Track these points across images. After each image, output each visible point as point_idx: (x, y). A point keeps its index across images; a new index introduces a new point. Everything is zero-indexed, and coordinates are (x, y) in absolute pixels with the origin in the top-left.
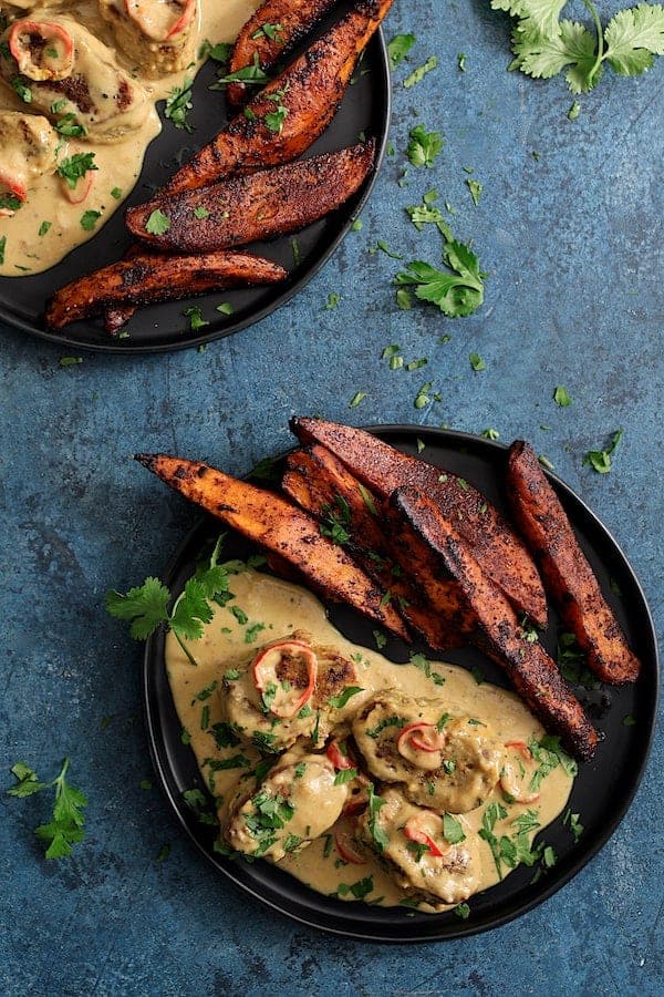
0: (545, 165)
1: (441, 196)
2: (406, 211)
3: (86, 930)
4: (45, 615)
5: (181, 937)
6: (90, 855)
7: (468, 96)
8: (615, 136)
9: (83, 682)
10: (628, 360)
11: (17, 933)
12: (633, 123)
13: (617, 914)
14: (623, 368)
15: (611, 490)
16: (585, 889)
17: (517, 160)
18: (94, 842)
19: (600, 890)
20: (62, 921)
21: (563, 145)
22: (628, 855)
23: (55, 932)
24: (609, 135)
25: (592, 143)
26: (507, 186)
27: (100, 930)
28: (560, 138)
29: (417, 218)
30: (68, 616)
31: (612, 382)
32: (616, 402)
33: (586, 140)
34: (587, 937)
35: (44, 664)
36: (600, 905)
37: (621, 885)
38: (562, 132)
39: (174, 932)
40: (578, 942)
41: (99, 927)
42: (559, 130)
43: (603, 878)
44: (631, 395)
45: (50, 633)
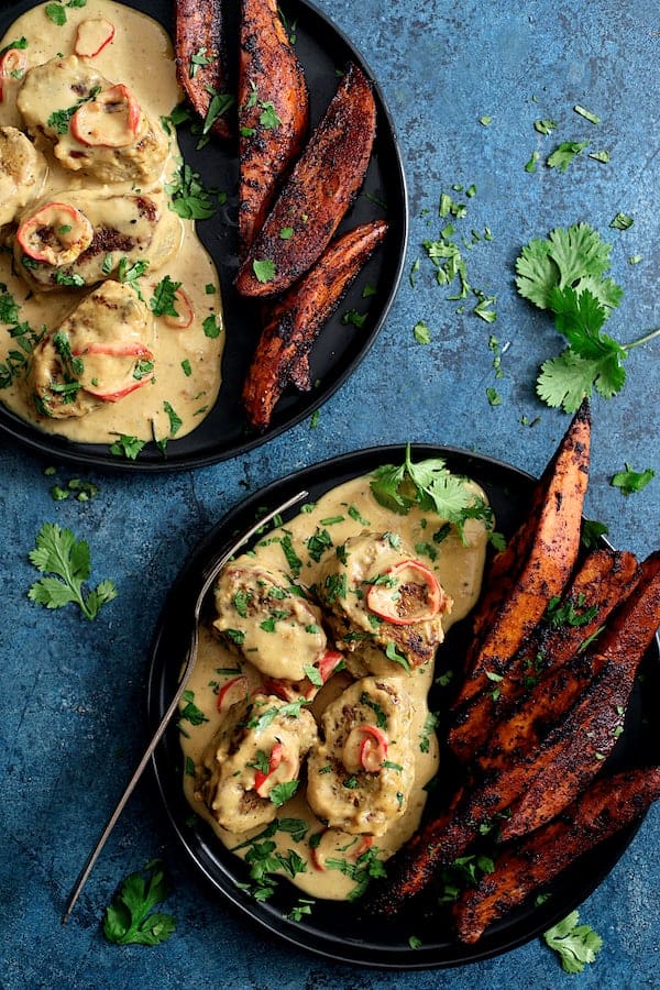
0: (562, 201)
1: (458, 231)
2: (424, 246)
3: (100, 968)
4: (60, 650)
5: (197, 974)
6: (104, 893)
7: (486, 132)
8: (631, 172)
9: (97, 717)
10: (644, 396)
11: (30, 972)
12: (649, 160)
13: (634, 950)
14: (639, 403)
15: (627, 525)
16: (601, 924)
17: (533, 195)
18: (109, 879)
19: (616, 926)
20: (76, 959)
21: (579, 181)
22: (645, 890)
23: (68, 970)
24: (625, 173)
25: (609, 179)
26: (524, 222)
27: (115, 968)
28: (577, 175)
29: (433, 251)
30: (83, 652)
31: (628, 418)
32: (632, 437)
33: (603, 177)
34: (604, 973)
35: (58, 700)
36: (616, 941)
37: (638, 920)
38: (579, 169)
39: (189, 971)
40: (595, 978)
41: (113, 965)
42: (575, 166)
43: (619, 914)
44: (648, 431)
45: (65, 668)
